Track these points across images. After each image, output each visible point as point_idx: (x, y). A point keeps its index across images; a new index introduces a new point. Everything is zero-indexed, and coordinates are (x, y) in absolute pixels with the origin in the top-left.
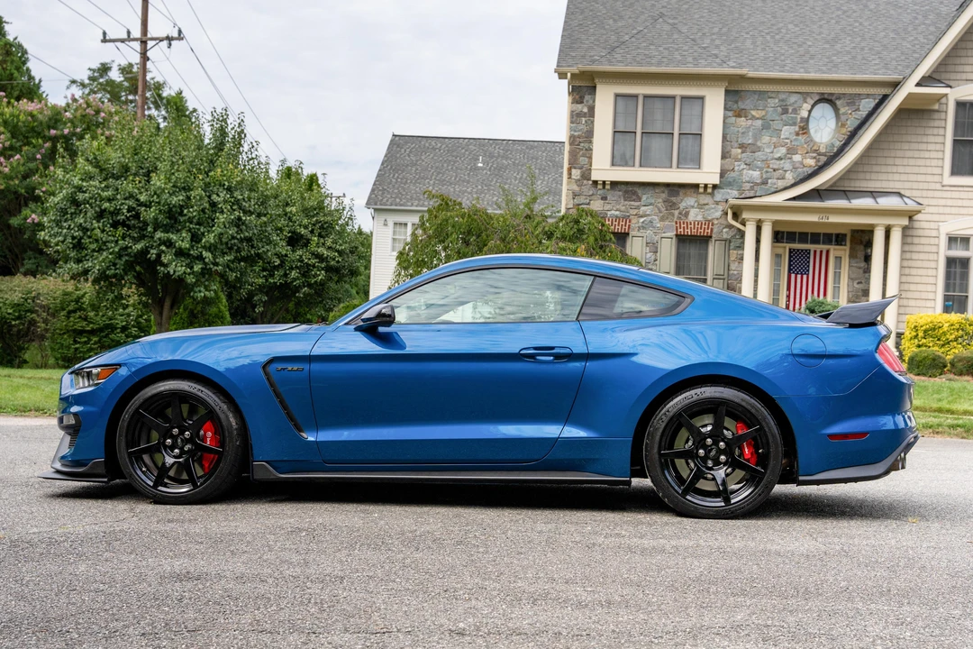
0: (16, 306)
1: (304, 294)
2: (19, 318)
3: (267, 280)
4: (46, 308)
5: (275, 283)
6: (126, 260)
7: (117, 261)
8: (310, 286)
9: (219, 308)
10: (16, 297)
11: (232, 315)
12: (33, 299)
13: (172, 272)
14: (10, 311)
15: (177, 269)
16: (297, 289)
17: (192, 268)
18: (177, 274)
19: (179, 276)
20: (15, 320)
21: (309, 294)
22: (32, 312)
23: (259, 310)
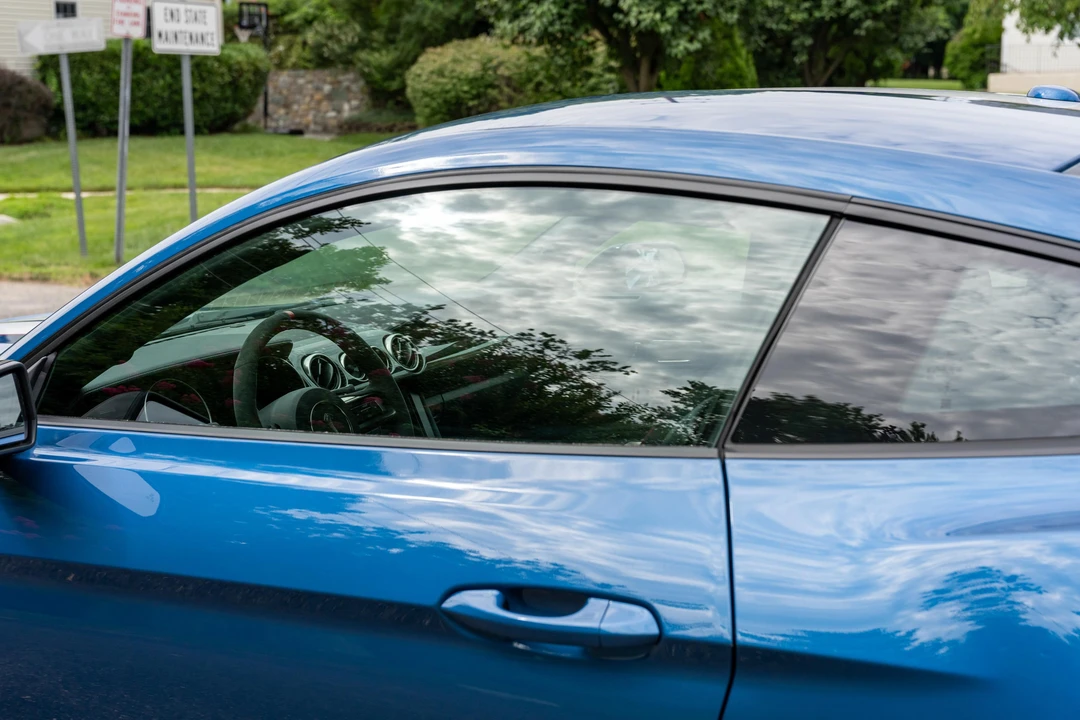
0: (472, 81)
1: (867, 29)
2: (478, 96)
3: (811, 15)
4: (509, 80)
5: (823, 18)
6: (575, 11)
7: (564, 11)
8: (876, 17)
9: (736, 63)
10: (472, 69)
11: (760, 70)
12: (495, 69)
13: (633, 22)
14: (466, 88)
15: (641, 17)
16: (858, 23)
17: (663, 13)
18: (643, 25)
19: (646, 27)
20: (472, 99)
21: (876, 30)
22: (492, 86)
23: (801, 59)
